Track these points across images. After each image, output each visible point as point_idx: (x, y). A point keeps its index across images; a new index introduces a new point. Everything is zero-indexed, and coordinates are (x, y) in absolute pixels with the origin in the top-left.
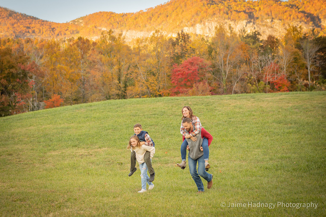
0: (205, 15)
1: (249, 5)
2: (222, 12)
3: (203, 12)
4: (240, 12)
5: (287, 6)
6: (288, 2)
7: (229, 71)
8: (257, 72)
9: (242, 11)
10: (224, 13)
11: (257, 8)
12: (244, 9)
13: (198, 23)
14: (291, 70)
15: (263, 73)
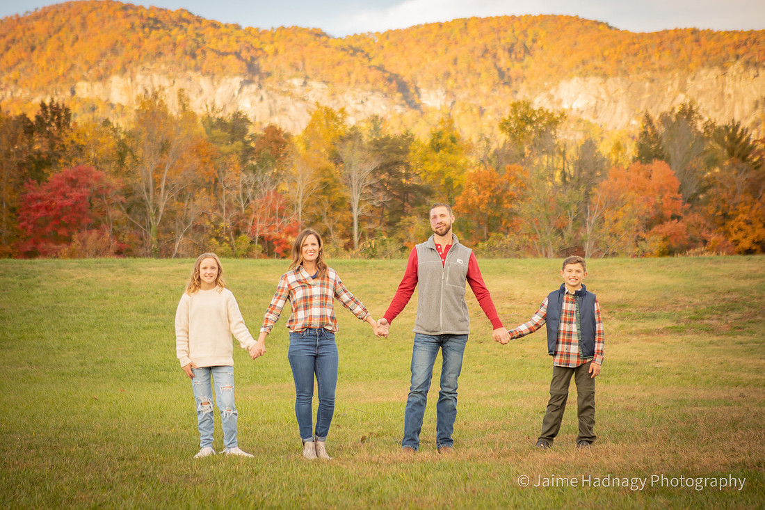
0: (134, 53)
1: (248, 38)
2: (179, 51)
3: (129, 46)
4: (226, 54)
5: (343, 49)
6: (344, 40)
7: (166, 206)
8: (234, 213)
9: (230, 53)
10: (185, 53)
11: (268, 48)
12: (236, 47)
13: (117, 72)
14: (313, 211)
15: (247, 216)
